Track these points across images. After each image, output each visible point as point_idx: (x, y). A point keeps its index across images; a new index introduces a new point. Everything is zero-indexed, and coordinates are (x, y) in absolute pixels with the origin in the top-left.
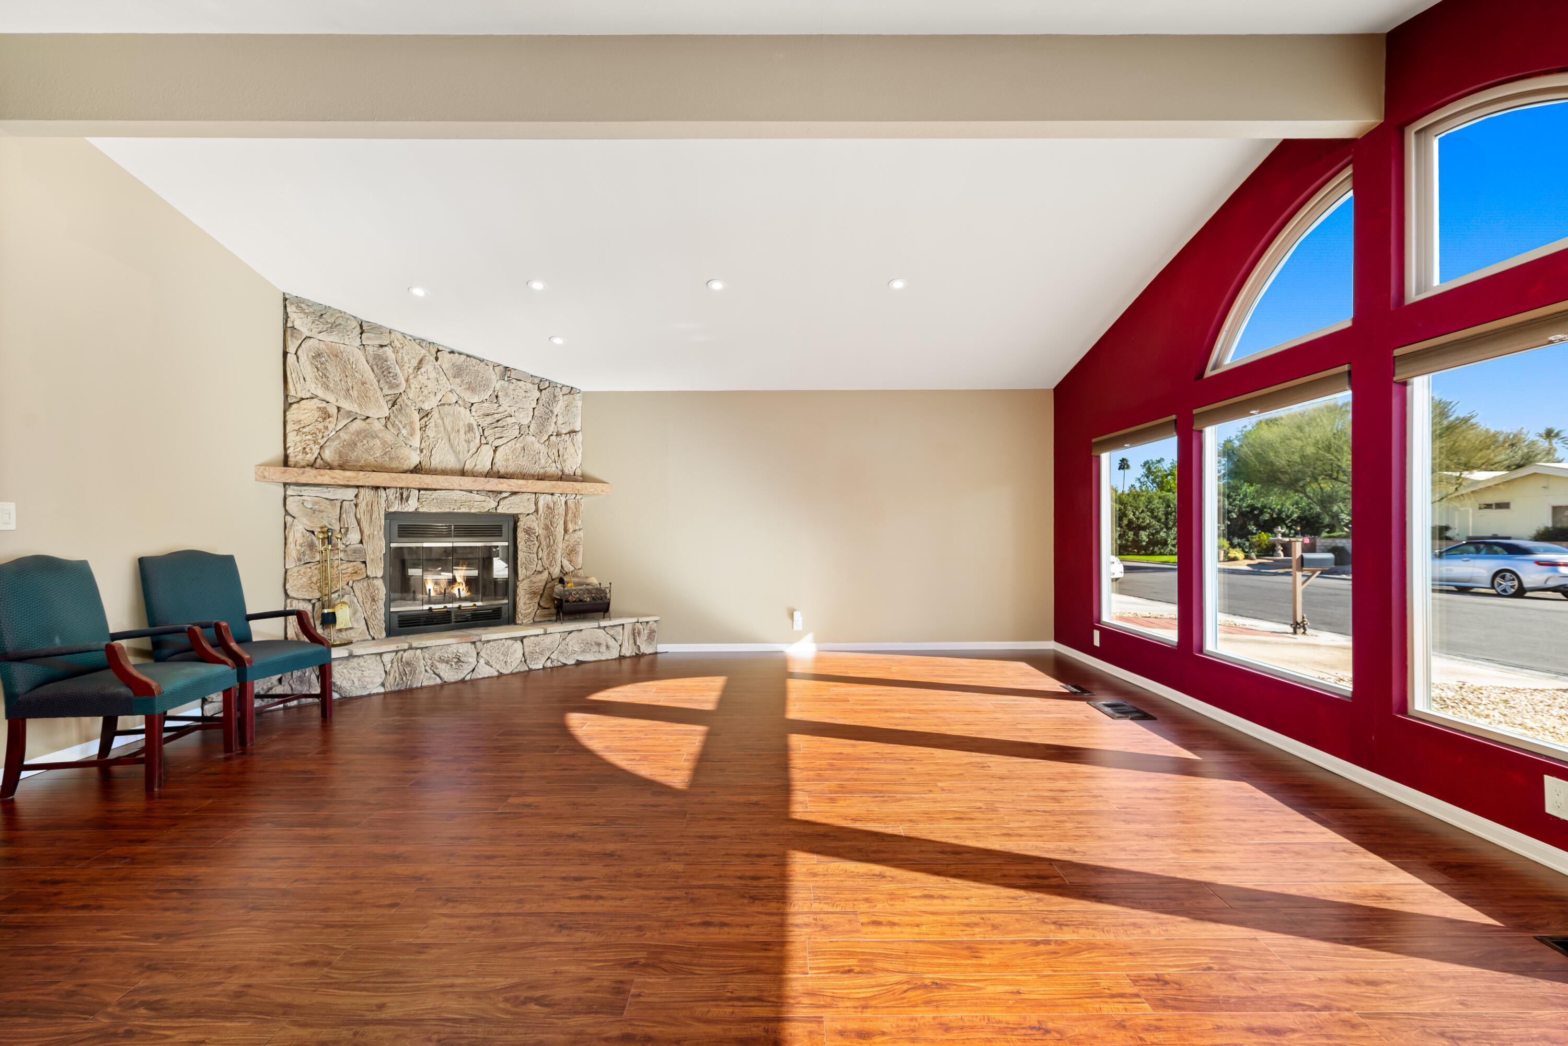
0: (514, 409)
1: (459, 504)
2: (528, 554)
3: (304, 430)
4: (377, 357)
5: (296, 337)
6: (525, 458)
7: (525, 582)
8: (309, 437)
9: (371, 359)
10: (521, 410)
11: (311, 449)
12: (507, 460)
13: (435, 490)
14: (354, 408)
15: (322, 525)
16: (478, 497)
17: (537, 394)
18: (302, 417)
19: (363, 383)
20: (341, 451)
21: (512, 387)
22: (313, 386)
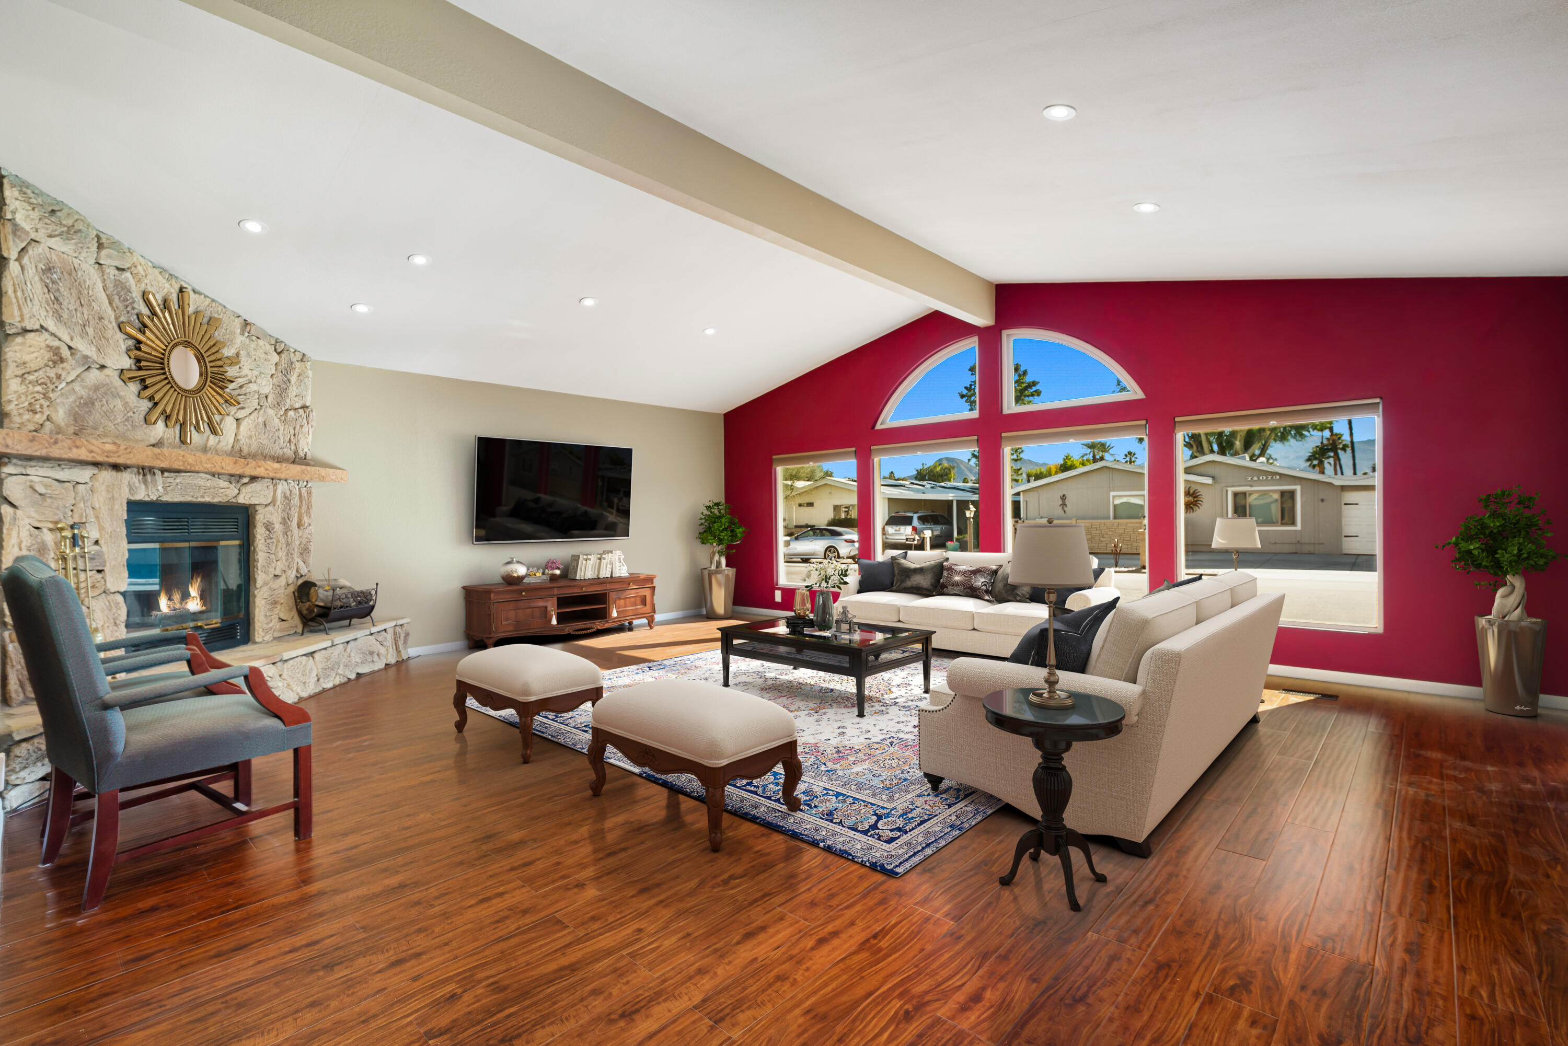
0: (256, 373)
1: (202, 491)
2: (268, 555)
3: (31, 377)
4: (118, 284)
5: (19, 237)
6: (267, 435)
7: (265, 588)
8: (39, 388)
9: (110, 286)
10: (263, 376)
11: (41, 406)
12: (250, 437)
13: (178, 471)
14: (91, 351)
15: (56, 518)
16: (223, 483)
17: (276, 358)
18: (27, 358)
19: (101, 318)
20: (76, 413)
21: (253, 345)
22: (43, 313)
